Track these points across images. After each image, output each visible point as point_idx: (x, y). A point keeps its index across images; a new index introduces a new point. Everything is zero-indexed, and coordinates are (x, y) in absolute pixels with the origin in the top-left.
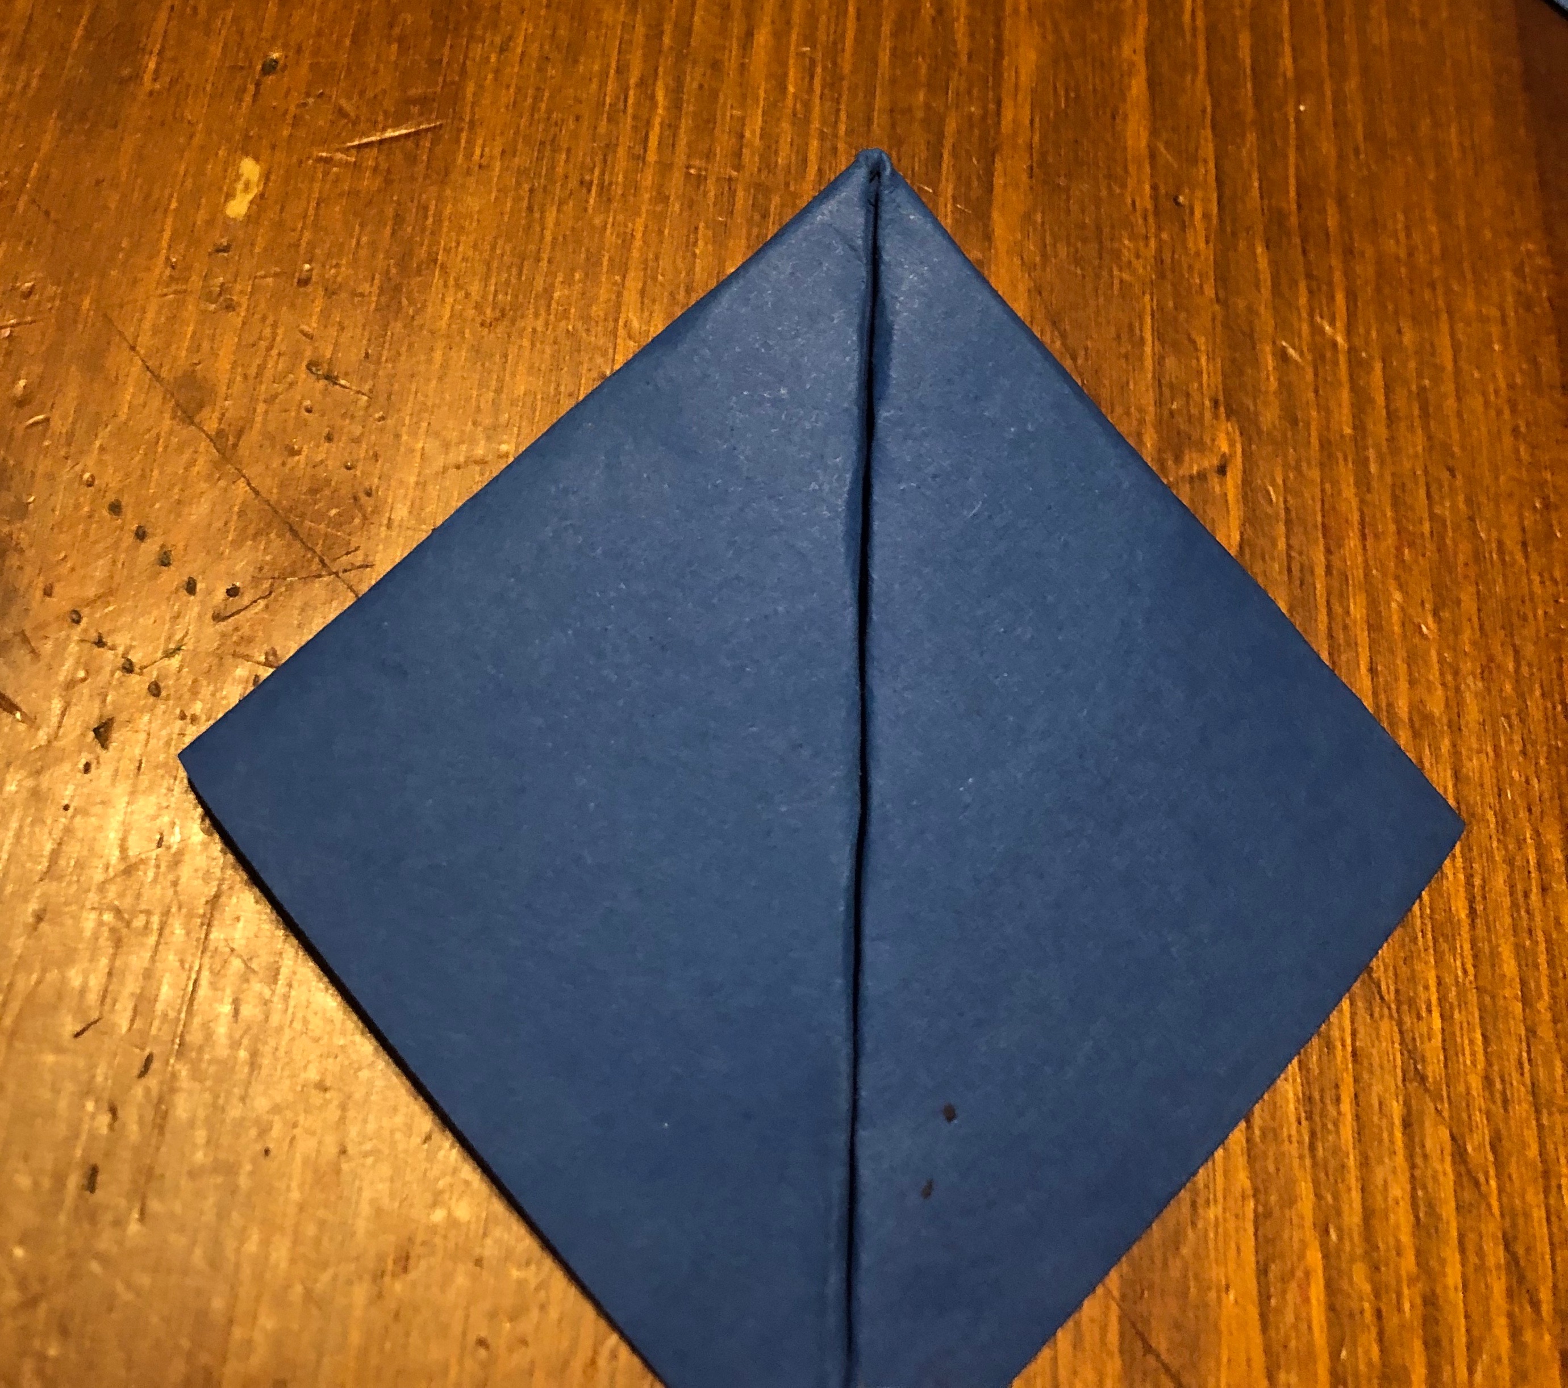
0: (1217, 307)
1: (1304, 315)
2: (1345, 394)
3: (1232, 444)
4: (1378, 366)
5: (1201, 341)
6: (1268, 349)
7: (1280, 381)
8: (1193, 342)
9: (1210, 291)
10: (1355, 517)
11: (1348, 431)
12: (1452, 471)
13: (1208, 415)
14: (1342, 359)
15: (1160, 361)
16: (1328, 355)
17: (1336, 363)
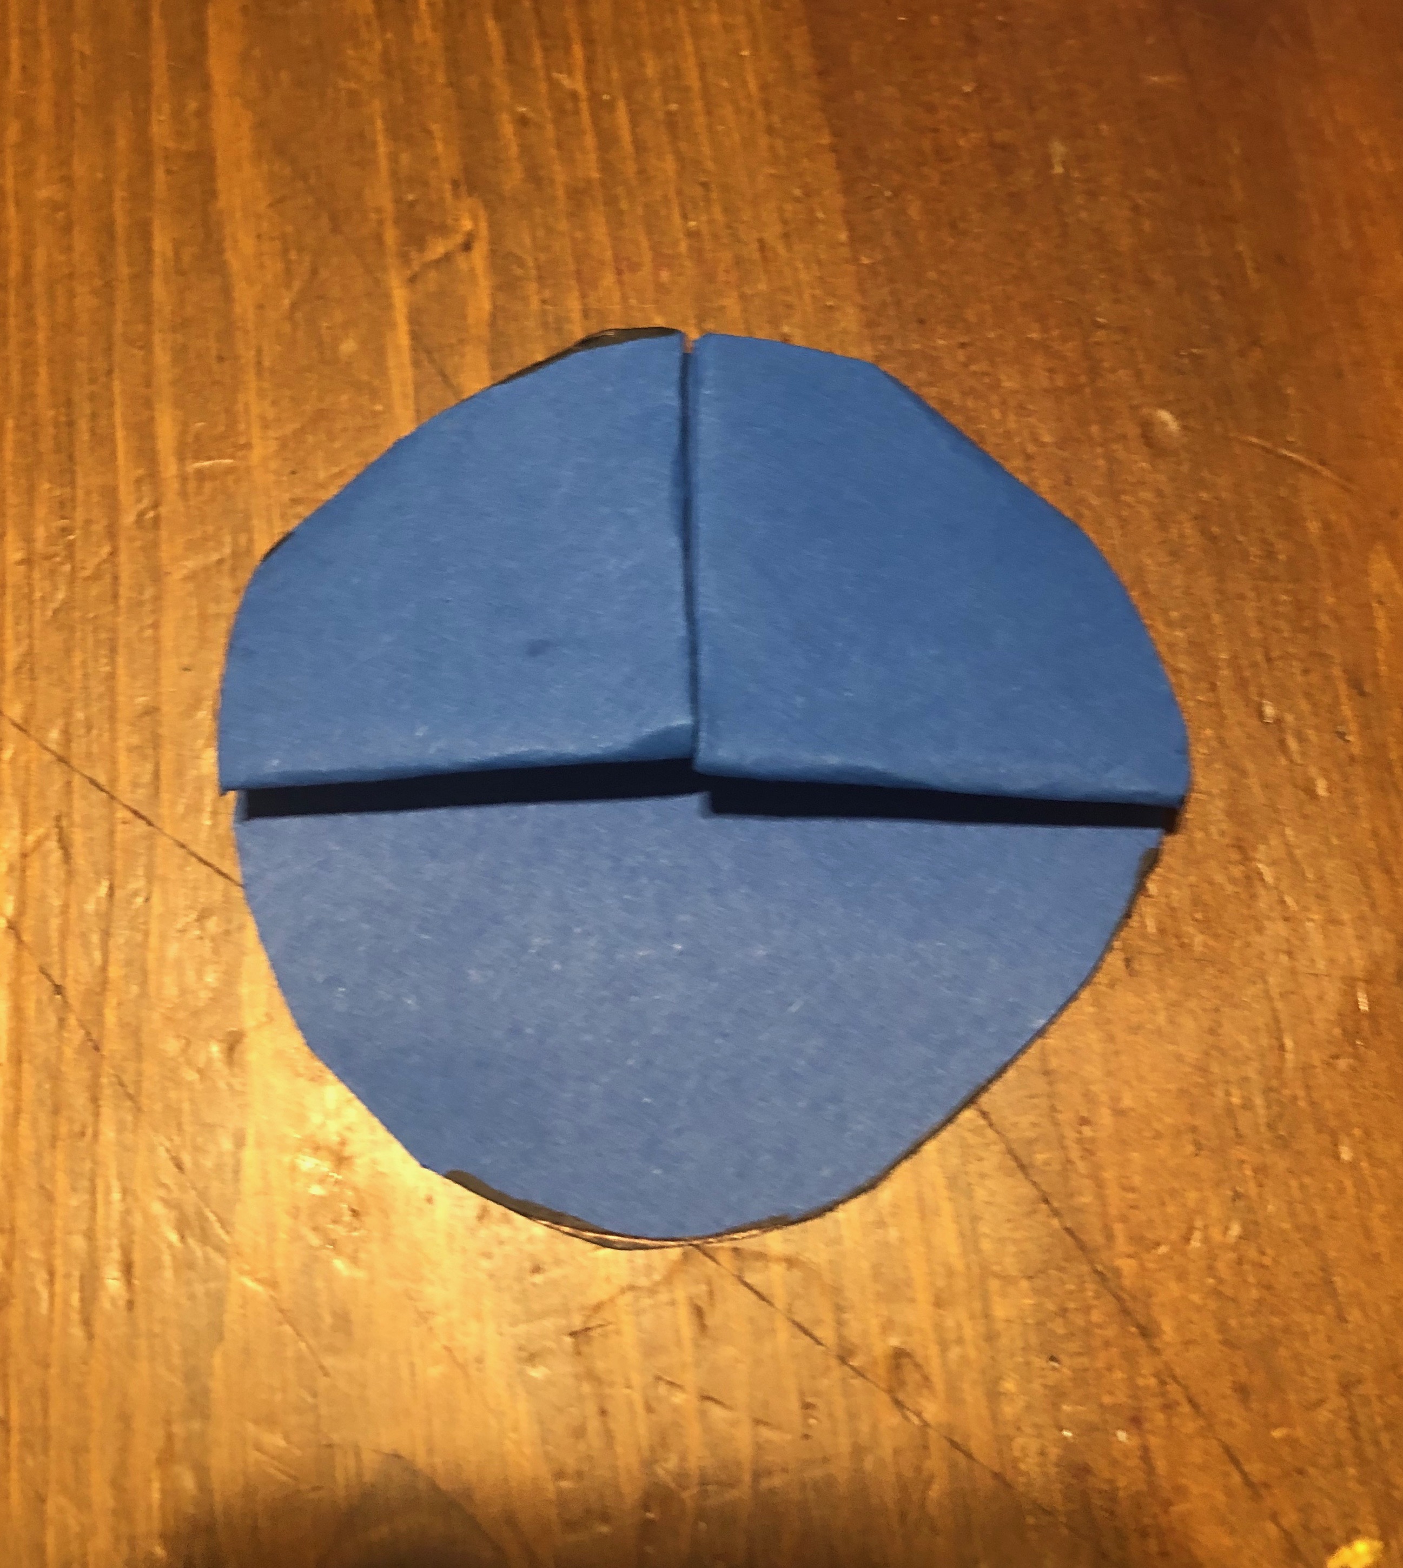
0: (449, 91)
1: (541, 74)
2: (590, 141)
3: (475, 219)
4: (621, 106)
5: (435, 127)
6: (505, 117)
7: (520, 146)
8: (429, 133)
9: (441, 78)
10: (608, 255)
11: (595, 175)
12: (705, 185)
13: (448, 195)
14: (584, 106)
15: (393, 158)
16: (569, 106)
17: (577, 112)
